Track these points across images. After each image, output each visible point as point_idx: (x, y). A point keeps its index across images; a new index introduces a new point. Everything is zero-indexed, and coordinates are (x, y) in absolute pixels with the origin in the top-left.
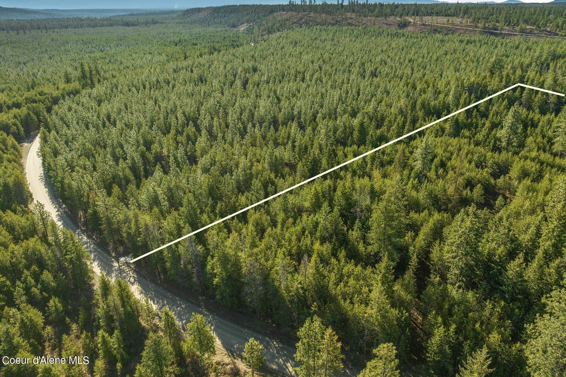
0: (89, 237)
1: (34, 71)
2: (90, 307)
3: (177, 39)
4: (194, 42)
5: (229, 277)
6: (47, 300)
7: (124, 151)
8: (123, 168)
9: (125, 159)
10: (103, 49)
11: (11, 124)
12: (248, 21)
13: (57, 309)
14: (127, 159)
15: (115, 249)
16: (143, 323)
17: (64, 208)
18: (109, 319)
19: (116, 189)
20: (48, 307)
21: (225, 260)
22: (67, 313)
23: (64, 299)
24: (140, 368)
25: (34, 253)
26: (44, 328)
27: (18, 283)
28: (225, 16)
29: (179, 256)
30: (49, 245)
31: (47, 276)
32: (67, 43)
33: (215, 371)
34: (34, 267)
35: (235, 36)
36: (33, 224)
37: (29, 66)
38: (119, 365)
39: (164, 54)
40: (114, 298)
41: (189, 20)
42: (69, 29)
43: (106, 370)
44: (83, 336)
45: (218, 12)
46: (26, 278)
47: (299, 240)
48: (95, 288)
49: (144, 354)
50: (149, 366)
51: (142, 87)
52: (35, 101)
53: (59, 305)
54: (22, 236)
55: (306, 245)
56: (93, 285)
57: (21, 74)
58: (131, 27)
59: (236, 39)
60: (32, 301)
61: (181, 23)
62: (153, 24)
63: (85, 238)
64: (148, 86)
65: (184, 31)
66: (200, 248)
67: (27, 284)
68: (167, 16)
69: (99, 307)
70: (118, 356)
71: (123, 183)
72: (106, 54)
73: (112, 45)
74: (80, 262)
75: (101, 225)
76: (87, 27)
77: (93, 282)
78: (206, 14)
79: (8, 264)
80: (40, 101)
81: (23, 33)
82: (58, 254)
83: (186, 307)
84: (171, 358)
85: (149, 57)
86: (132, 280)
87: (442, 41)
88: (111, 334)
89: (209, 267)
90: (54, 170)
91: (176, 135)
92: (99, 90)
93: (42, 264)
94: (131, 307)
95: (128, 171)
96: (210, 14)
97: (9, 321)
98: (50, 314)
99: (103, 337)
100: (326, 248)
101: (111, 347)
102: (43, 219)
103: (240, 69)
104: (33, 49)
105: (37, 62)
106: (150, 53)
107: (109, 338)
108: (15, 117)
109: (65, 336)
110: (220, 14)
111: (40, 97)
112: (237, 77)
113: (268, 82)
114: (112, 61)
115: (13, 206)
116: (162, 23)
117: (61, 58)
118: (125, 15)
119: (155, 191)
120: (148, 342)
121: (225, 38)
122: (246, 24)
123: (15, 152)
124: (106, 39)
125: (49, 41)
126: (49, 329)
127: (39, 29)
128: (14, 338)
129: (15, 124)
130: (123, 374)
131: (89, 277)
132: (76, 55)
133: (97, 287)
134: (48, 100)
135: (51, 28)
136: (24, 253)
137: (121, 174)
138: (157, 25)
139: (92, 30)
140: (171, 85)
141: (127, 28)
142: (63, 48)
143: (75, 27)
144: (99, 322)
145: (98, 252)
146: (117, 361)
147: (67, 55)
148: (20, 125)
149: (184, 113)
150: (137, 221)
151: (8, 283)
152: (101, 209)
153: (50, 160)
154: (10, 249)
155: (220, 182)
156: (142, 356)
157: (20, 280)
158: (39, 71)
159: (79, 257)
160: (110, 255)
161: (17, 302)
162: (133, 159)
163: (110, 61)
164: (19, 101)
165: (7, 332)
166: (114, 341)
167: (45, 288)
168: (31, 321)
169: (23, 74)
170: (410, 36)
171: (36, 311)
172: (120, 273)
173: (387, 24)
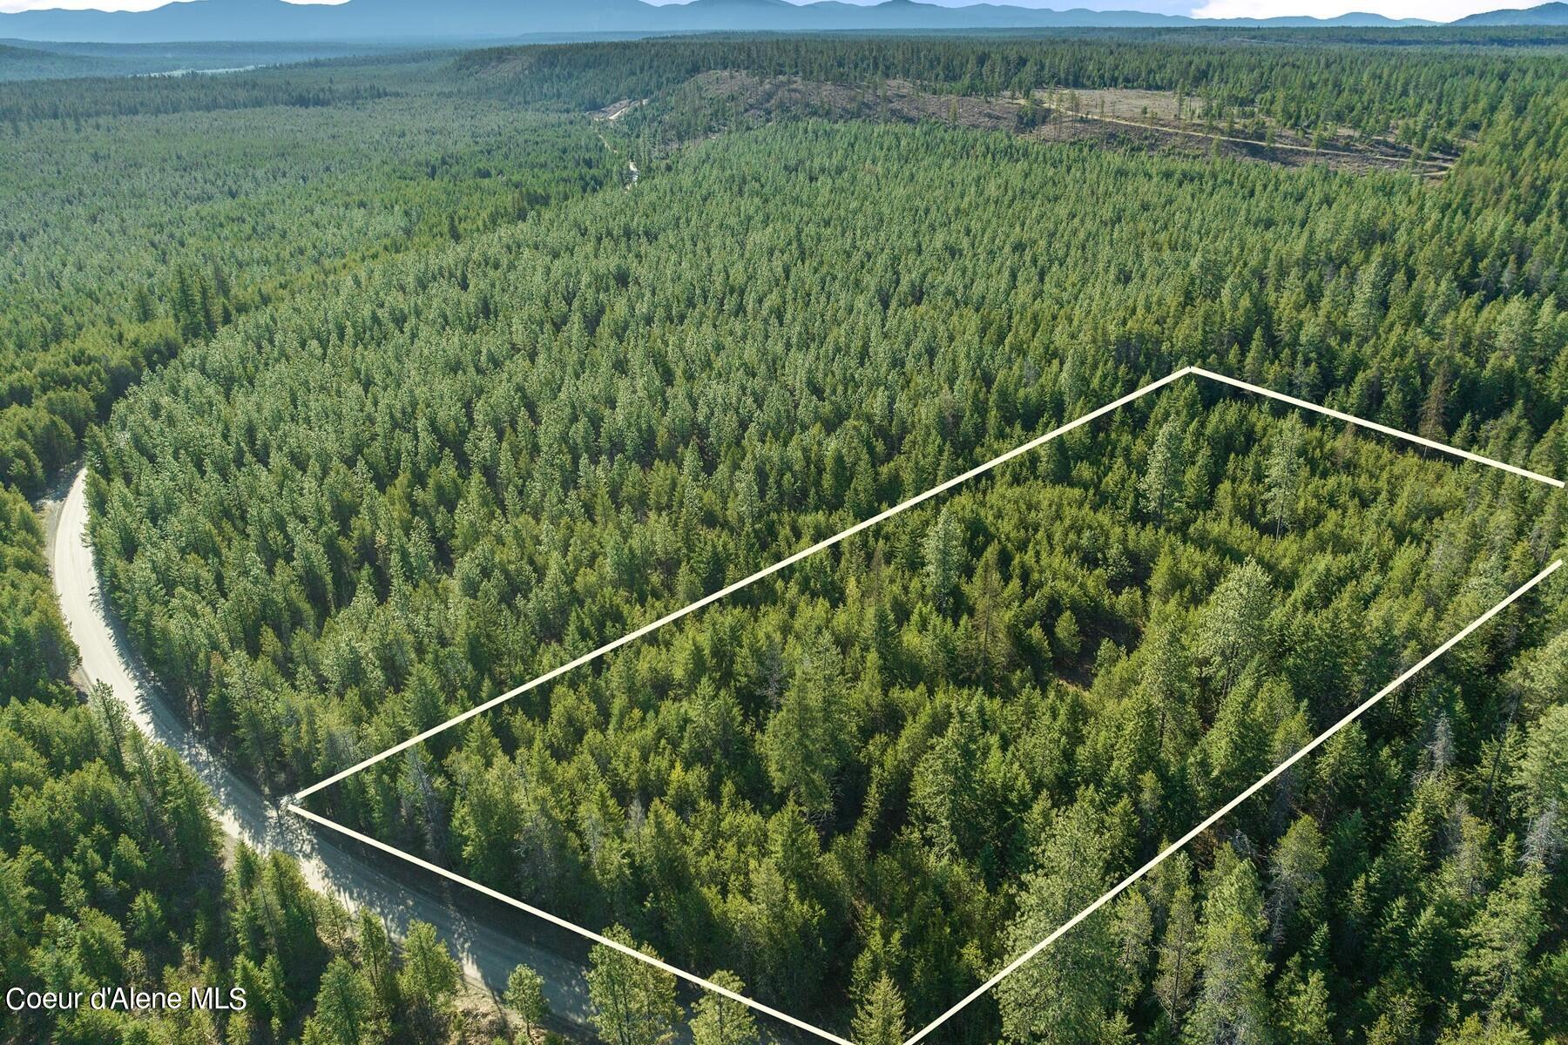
0: (213, 751)
1: (52, 266)
2: (217, 908)
3: (435, 156)
4: (481, 166)
5: (493, 845)
6: (129, 897)
7: (287, 536)
8: (284, 584)
9: (289, 558)
10: (234, 188)
11: (11, 454)
12: (631, 94)
13: (150, 916)
14: (293, 559)
15: (270, 777)
16: (326, 940)
17: (153, 679)
18: (257, 933)
19: (269, 638)
20: (131, 910)
21: (485, 809)
22: (171, 921)
23: (164, 894)
24: (311, 1026)
25: (96, 796)
26: (125, 954)
27: (67, 863)
28: (570, 75)
29: (398, 799)
30: (128, 777)
31: (126, 846)
32: (137, 166)
33: (459, 1028)
34: (97, 827)
35: (592, 145)
36: (90, 728)
37: (36, 249)
38: (276, 1021)
39: (397, 208)
40: (265, 892)
41: (471, 83)
42: (139, 118)
43: (251, 1032)
44: (205, 968)
45: (552, 65)
46: (84, 853)
47: (645, 759)
48: (227, 866)
49: (320, 998)
50: (329, 1021)
51: (334, 338)
52: (64, 382)
53: (155, 906)
54: (67, 758)
55: (658, 770)
56: (222, 860)
57: (16, 276)
58: (311, 109)
59: (593, 155)
60: (98, 900)
61: (450, 95)
62: (373, 97)
63: (204, 752)
64: (350, 331)
65: (456, 125)
66: (439, 782)
67: (86, 864)
68: (413, 67)
69: (235, 910)
70: (275, 1006)
71: (285, 622)
72: (244, 205)
73: (260, 173)
74: (196, 815)
75: (237, 727)
76: (191, 109)
77: (223, 852)
78: (519, 69)
79: (44, 823)
80: (78, 380)
81: (10, 131)
82: (148, 798)
83: (416, 904)
84: (372, 1005)
85: (358, 215)
86: (307, 848)
87: (1121, 173)
88: (259, 962)
89: (456, 823)
90: (126, 591)
91: (411, 485)
92: (226, 347)
93: (115, 823)
94: (299, 909)
95: (295, 592)
96: (530, 67)
97: (55, 942)
98: (137, 925)
99: (244, 968)
100: (696, 778)
101: (260, 989)
102: (109, 717)
103: (585, 279)
104: (45, 188)
105: (58, 232)
106: (362, 205)
107: (256, 972)
108: (20, 434)
109: (168, 970)
110: (557, 70)
111: (78, 369)
112: (576, 304)
113: (649, 321)
114: (260, 229)
115: (41, 682)
116: (397, 95)
117: (123, 221)
118: (297, 65)
119: (352, 650)
120: (327, 977)
121: (564, 151)
122: (625, 102)
123: (29, 537)
124: (245, 154)
125: (86, 158)
126: (135, 955)
127: (55, 116)
128: (71, 977)
129: (20, 454)
130: (285, 1039)
131: (215, 844)
132: (163, 208)
133: (231, 864)
134: (100, 379)
135: (89, 116)
136: (76, 799)
137: (279, 598)
138: (384, 100)
139: (204, 118)
140: (407, 328)
141: (302, 111)
142: (125, 186)
143: (157, 111)
144: (236, 940)
145: (233, 785)
146: (271, 1015)
147: (137, 208)
148: (33, 456)
149: (433, 423)
150: (311, 723)
151: (48, 864)
152: (236, 693)
153: (115, 561)
154: (46, 790)
155: (495, 623)
156: (316, 1003)
157: (71, 856)
158: (64, 265)
159: (194, 804)
160: (261, 793)
161: (68, 903)
162: (307, 557)
163: (254, 229)
164: (26, 383)
165: (58, 965)
166: (265, 976)
167: (124, 871)
168: (101, 940)
169: (24, 275)
170: (1041, 158)
171: (107, 920)
172: (281, 833)
173: (990, 116)
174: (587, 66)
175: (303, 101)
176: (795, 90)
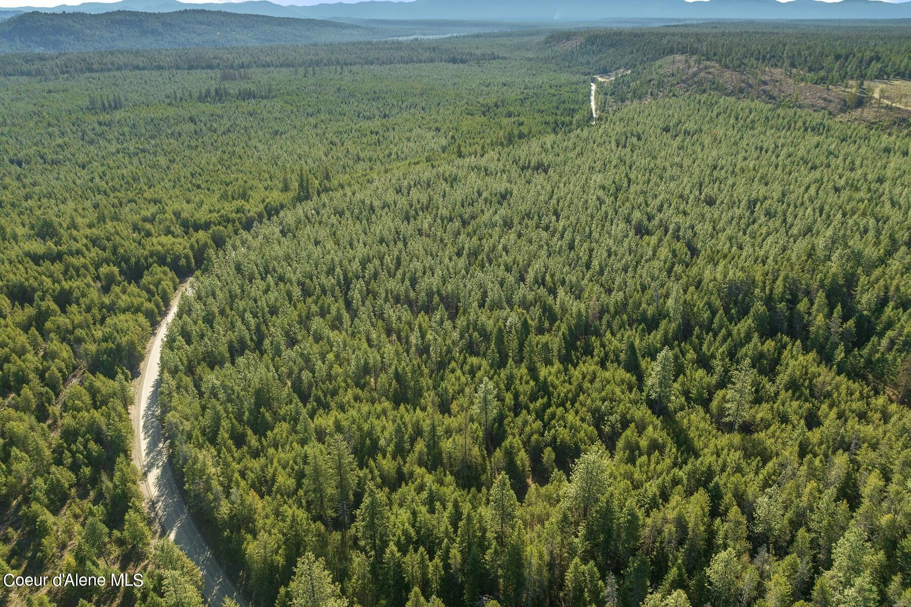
12: (626, 66)
41: (547, 53)
45: (593, 44)
61: (531, 60)
62: (490, 59)
78: (575, 46)
96: (581, 45)
108: (192, 246)
116: (504, 58)
122: (622, 70)
129: (187, 256)
134: (239, 222)
164: (212, 219)
173: (825, 99)
174: (611, 46)
175: (454, 61)
176: (710, 73)
